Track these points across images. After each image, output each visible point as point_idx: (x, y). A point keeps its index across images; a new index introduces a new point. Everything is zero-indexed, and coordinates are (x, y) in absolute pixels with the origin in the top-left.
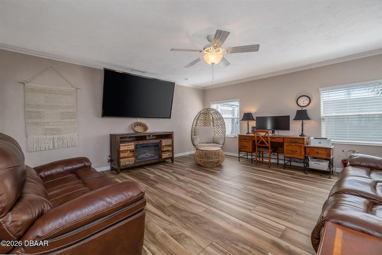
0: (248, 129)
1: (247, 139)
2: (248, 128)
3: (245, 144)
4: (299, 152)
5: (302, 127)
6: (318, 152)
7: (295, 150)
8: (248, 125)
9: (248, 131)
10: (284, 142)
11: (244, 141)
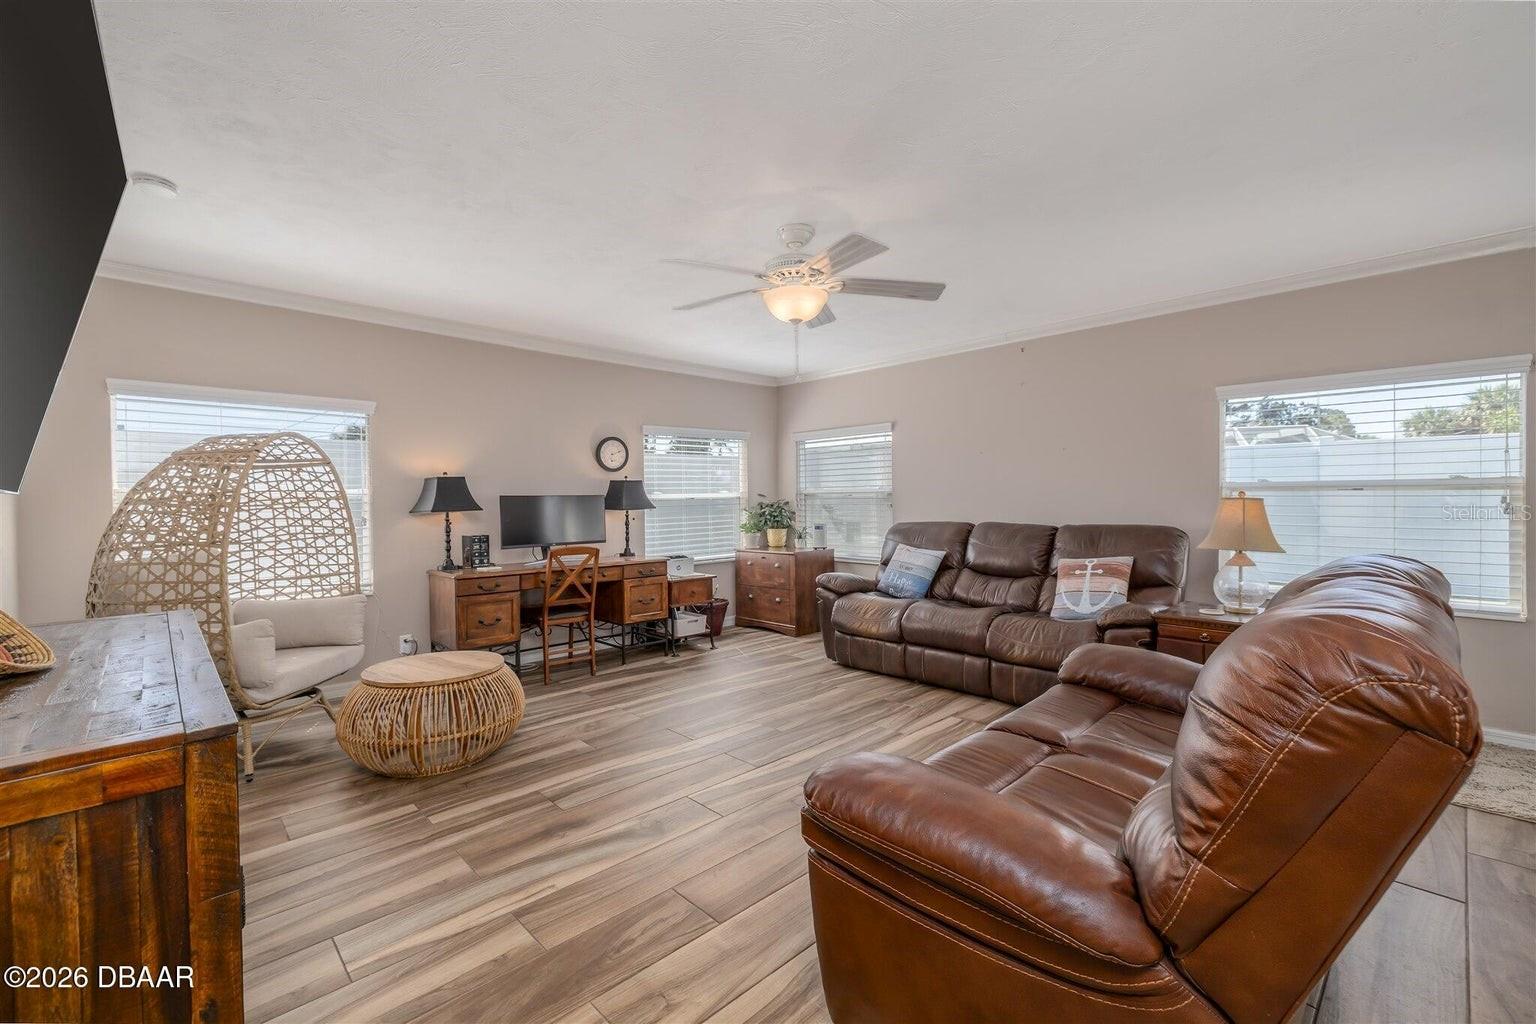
0: (448, 550)
1: (499, 589)
2: (448, 542)
3: (488, 611)
4: (657, 600)
5: (627, 529)
6: (693, 592)
7: (649, 598)
8: (448, 532)
9: (449, 557)
10: (623, 578)
11: (487, 603)
